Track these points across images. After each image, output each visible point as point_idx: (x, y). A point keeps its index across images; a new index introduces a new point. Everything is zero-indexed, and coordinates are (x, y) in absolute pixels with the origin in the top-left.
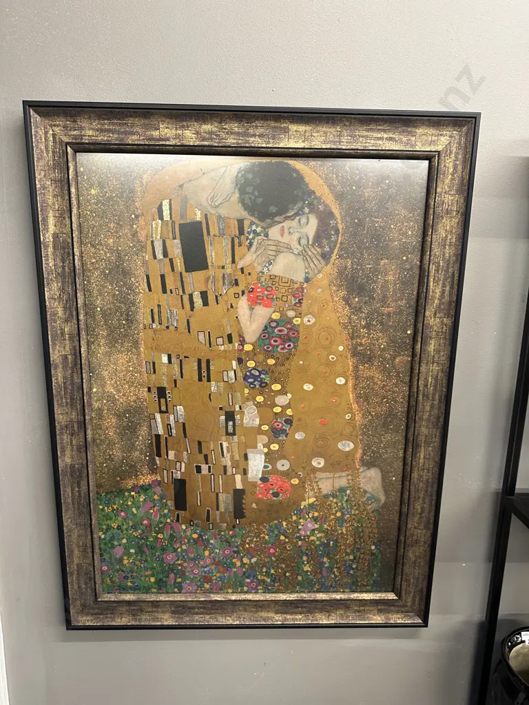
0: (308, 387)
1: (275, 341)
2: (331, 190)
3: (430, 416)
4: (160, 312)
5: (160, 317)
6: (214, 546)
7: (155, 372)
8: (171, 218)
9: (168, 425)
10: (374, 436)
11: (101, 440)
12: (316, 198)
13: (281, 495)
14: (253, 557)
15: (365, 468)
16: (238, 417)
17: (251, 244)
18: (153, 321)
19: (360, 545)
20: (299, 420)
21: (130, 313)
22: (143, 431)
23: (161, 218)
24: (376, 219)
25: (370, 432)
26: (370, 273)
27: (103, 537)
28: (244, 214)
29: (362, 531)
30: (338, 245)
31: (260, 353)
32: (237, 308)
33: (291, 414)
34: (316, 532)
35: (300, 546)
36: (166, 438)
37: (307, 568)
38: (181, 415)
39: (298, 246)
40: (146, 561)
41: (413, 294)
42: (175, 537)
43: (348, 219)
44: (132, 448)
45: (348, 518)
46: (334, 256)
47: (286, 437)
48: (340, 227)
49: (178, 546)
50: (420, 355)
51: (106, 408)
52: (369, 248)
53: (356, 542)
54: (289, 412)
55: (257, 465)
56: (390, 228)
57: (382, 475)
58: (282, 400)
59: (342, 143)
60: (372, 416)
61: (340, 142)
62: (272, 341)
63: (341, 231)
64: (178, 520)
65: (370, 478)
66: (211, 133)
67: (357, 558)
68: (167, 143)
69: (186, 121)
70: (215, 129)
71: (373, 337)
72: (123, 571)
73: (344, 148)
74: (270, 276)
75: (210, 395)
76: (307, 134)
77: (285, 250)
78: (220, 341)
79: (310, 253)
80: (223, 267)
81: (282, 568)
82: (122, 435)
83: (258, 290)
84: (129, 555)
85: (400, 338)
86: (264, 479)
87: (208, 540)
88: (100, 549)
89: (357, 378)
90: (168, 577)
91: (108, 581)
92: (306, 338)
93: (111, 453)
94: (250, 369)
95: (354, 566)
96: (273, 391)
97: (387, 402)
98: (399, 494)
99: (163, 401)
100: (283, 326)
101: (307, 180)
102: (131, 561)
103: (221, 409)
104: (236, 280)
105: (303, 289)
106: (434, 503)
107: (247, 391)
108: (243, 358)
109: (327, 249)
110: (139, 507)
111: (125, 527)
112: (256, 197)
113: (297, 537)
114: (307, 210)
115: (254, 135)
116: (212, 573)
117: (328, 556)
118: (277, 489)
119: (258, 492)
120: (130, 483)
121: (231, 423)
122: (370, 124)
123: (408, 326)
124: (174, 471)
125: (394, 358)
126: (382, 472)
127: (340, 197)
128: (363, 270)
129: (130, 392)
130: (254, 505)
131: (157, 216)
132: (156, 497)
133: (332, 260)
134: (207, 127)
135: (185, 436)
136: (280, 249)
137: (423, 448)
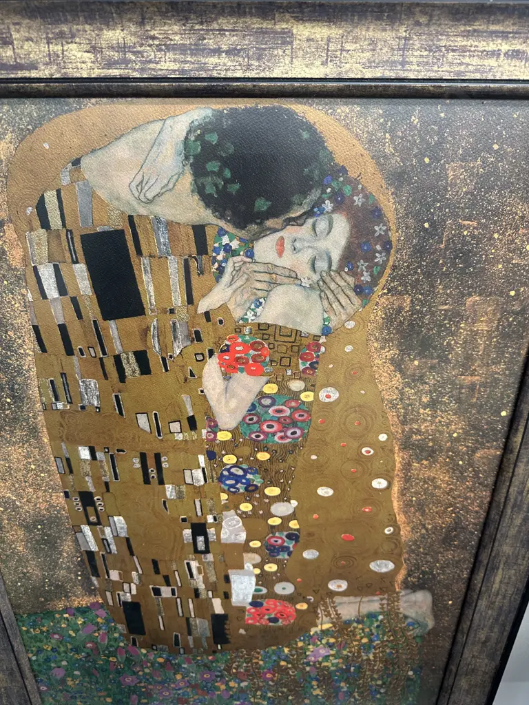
0: (325, 492)
1: (269, 427)
2: (378, 163)
3: (519, 532)
4: (66, 385)
5: (67, 391)
6: (188, 670)
7: (71, 472)
8: (64, 225)
9: (103, 539)
10: (426, 554)
11: (7, 556)
12: (349, 181)
13: (280, 621)
14: (242, 681)
15: (409, 591)
16: (211, 531)
17: (221, 271)
18: (57, 399)
19: (393, 671)
20: (310, 534)
21: (16, 386)
22: (67, 547)
23: (45, 224)
24: (466, 223)
25: (421, 550)
26: (444, 319)
27: (34, 658)
28: (205, 215)
29: (397, 657)
30: (388, 271)
31: (244, 443)
32: (200, 377)
33: (298, 527)
34: (331, 658)
35: (308, 672)
36: (102, 555)
37: (317, 692)
38: (122, 528)
39: (312, 274)
40: (97, 683)
41: (519, 354)
42: (133, 661)
43: (411, 221)
44: (55, 565)
45: (378, 644)
46: (378, 290)
47: (289, 555)
48: (394, 236)
49: (138, 669)
50: (519, 452)
51: (5, 517)
52: (447, 275)
53: (386, 668)
54: (294, 524)
55: (243, 587)
56: (491, 238)
57: (433, 599)
58: (282, 509)
59: (407, 67)
60: (427, 530)
61: (403, 63)
62: (265, 427)
63: (394, 244)
64: (134, 643)
65: (415, 602)
66: (123, 48)
67: (387, 683)
68: (34, 74)
69: (66, 21)
70: (131, 40)
71: (440, 422)
72: (67, 691)
73: (412, 77)
74: (259, 325)
75: (165, 502)
76: (332, 47)
77: (286, 280)
78: (175, 427)
79: (333, 286)
80: (172, 311)
81: (282, 692)
82: (36, 550)
83: (238, 348)
84: (74, 677)
85: (487, 423)
86: (254, 604)
87: (179, 665)
88: (33, 670)
89: (407, 479)
90: (129, 698)
91: (51, 700)
92: (322, 422)
93: (25, 571)
94: (228, 467)
95: (382, 691)
96: (268, 497)
97: (453, 512)
98: (455, 620)
99: (90, 509)
100: (282, 405)
101: (331, 144)
102: (77, 682)
103: (184, 520)
104: (197, 333)
105: (318, 346)
106: (506, 634)
107: (224, 496)
108: (216, 450)
109: (366, 277)
110: (78, 630)
111: (62, 649)
112: (226, 181)
113: (304, 663)
114: (328, 205)
115: (217, 51)
116: (188, 695)
117: (347, 681)
118: (276, 614)
119: (246, 617)
120: (60, 605)
121: (201, 539)
122: (475, 19)
123: (503, 404)
124: (121, 593)
125: (474, 452)
126: (433, 595)
127: (397, 179)
128: (433, 314)
129: (38, 498)
130: (242, 631)
131: (36, 223)
132: (99, 620)
133: (375, 298)
134: (114, 35)
135: (132, 554)
136: (275, 278)
137: (500, 571)
